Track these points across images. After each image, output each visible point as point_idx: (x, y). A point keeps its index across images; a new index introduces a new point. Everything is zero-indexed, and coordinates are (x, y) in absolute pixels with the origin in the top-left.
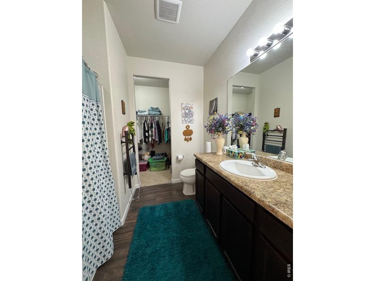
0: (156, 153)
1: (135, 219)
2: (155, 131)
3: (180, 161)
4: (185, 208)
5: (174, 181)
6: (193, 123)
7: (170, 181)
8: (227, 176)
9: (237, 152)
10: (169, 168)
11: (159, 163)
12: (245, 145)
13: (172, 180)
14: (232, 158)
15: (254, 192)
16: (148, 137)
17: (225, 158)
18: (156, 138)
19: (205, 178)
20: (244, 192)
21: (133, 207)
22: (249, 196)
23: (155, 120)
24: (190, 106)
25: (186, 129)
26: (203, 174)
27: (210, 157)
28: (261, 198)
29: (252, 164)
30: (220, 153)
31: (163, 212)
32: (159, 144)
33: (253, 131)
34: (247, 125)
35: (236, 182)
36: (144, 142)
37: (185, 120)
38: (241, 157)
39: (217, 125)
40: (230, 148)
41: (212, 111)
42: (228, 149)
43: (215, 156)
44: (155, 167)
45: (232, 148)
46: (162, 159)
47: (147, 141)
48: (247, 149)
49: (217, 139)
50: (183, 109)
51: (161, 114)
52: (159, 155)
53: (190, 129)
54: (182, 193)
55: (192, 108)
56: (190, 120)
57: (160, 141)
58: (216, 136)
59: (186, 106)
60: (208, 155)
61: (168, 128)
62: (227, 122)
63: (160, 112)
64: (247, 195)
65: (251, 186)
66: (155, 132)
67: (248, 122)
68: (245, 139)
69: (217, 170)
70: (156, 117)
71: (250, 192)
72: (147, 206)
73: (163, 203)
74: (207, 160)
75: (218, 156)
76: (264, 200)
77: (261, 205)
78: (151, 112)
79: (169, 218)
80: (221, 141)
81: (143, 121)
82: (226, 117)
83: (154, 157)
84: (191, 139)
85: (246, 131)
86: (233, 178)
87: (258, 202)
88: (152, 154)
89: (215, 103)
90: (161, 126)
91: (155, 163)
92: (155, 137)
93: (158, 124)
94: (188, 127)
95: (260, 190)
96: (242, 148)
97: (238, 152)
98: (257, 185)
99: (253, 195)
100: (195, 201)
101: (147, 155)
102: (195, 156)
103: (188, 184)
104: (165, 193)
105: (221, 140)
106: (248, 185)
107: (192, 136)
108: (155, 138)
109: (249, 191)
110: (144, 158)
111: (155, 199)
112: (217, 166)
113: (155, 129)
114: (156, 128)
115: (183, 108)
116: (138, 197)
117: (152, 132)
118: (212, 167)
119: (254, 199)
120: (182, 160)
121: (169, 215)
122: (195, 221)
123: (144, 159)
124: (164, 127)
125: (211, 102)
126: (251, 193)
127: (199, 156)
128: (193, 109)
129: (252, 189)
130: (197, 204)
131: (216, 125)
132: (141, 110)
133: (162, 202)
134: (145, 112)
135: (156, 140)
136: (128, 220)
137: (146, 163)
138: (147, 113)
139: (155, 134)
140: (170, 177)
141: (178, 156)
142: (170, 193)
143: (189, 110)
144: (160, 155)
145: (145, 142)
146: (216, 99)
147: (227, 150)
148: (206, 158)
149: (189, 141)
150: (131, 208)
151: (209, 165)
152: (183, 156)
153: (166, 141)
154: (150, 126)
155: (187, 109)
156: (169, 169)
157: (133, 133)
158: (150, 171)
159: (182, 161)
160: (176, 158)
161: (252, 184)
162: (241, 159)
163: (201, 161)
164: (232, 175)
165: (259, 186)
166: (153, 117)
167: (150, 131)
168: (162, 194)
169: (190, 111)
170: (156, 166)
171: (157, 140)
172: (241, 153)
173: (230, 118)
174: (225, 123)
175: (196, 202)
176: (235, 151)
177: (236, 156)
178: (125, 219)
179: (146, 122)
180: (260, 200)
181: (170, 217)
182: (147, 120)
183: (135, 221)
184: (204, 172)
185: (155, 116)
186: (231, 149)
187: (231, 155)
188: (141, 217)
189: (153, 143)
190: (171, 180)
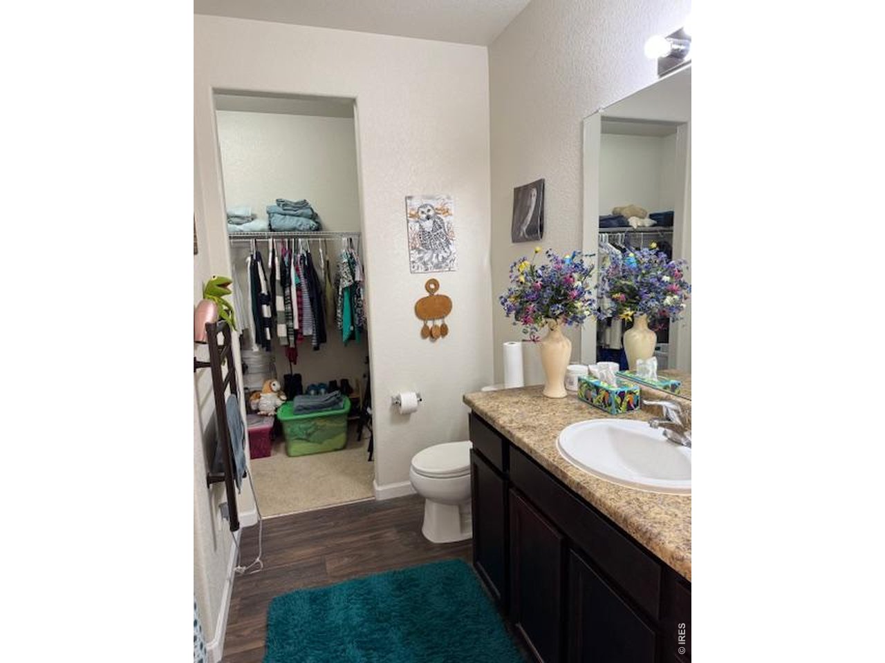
0: (306, 383)
1: (260, 638)
2: (299, 297)
3: (407, 415)
4: (437, 591)
5: (384, 490)
6: (450, 270)
7: (370, 495)
8: (582, 483)
9: (615, 388)
10: (359, 439)
11: (320, 423)
12: (644, 363)
13: (378, 488)
14: (599, 411)
15: (659, 534)
16: (272, 323)
17: (576, 412)
18: (305, 323)
19: (508, 484)
20: (633, 535)
21: (242, 599)
22: (645, 545)
23: (297, 251)
24: (439, 207)
25: (427, 294)
26: (501, 469)
27: (523, 409)
28: (677, 550)
29: (665, 434)
30: (558, 391)
31: (358, 609)
32: (316, 348)
33: (671, 308)
34: (651, 288)
35: (609, 503)
36: (258, 341)
37: (421, 259)
38: (629, 408)
39: (545, 296)
40: (590, 373)
41: (524, 228)
42: (585, 377)
43: (540, 402)
44: (308, 441)
45: (599, 376)
46: (334, 405)
47: (269, 337)
48: (650, 373)
49: (545, 343)
50: (412, 216)
51: (319, 228)
52: (317, 388)
53: (439, 292)
54: (421, 534)
55: (446, 212)
56: (440, 258)
57: (321, 336)
58: (542, 332)
59: (426, 205)
60: (515, 400)
61: (350, 283)
62: (578, 284)
63: (314, 217)
64: (641, 542)
65: (653, 515)
66: (300, 303)
67: (653, 280)
68: (645, 337)
69: (551, 460)
70: (300, 240)
71: (648, 535)
72: (297, 592)
73: (353, 577)
74: (511, 421)
75: (550, 401)
76: (685, 557)
77: (677, 570)
78: (278, 222)
79: (382, 629)
80: (560, 348)
81: (249, 259)
82: (577, 261)
83: (299, 401)
84: (444, 331)
85: (645, 310)
86: (601, 488)
87: (671, 563)
88: (292, 387)
89: (534, 199)
90: (321, 274)
91: (302, 426)
92: (300, 321)
93: (309, 270)
94: (432, 286)
95: (677, 525)
96: (635, 372)
97: (620, 389)
98: (673, 510)
99: (656, 543)
100: (471, 564)
101: (270, 395)
102: (467, 401)
103: (444, 501)
104: (355, 539)
105: (560, 345)
106: (645, 513)
107: (448, 320)
108: (301, 327)
109: (646, 532)
110: (258, 404)
111: (322, 564)
112: (547, 445)
113: (299, 289)
114: (304, 286)
115: (413, 213)
116: (258, 560)
117: (287, 301)
118: (531, 450)
119: (659, 556)
120: (414, 411)
121: (381, 618)
122: (476, 636)
123: (258, 410)
124: (333, 281)
125: (521, 194)
126: (652, 536)
127: (483, 405)
128: (451, 215)
129: (656, 523)
130: (480, 572)
131: (539, 296)
132: (237, 213)
133: (349, 571)
134: (253, 218)
135: (305, 334)
136: (235, 645)
137: (268, 424)
138: (260, 224)
139: (300, 309)
140: (369, 477)
141: (398, 398)
142: (371, 538)
143: (434, 222)
144: (323, 391)
145: (261, 339)
146: (540, 185)
147: (579, 380)
148: (507, 411)
149: (438, 337)
150: (237, 601)
151: (520, 440)
152: (418, 396)
153: (346, 336)
154: (278, 277)
155: (428, 218)
156: (361, 445)
157: (228, 319)
158: (288, 455)
159: (413, 415)
160: (390, 402)
161: (656, 507)
162: (631, 412)
163: (490, 422)
164: (598, 480)
165: (677, 512)
166: (286, 240)
167: (279, 300)
168: (346, 543)
169: (438, 226)
170: (309, 435)
171: (308, 331)
172: (631, 393)
173: (592, 269)
174: (572, 289)
175: (477, 569)
176: (609, 384)
177: (614, 406)
178: (223, 641)
179: (259, 264)
180: (675, 556)
181: (385, 624)
182: (263, 254)
183: (261, 644)
184: (503, 462)
185: (296, 237)
186: (595, 378)
187: (595, 400)
188: (277, 630)
189: (292, 345)
190: (372, 487)
